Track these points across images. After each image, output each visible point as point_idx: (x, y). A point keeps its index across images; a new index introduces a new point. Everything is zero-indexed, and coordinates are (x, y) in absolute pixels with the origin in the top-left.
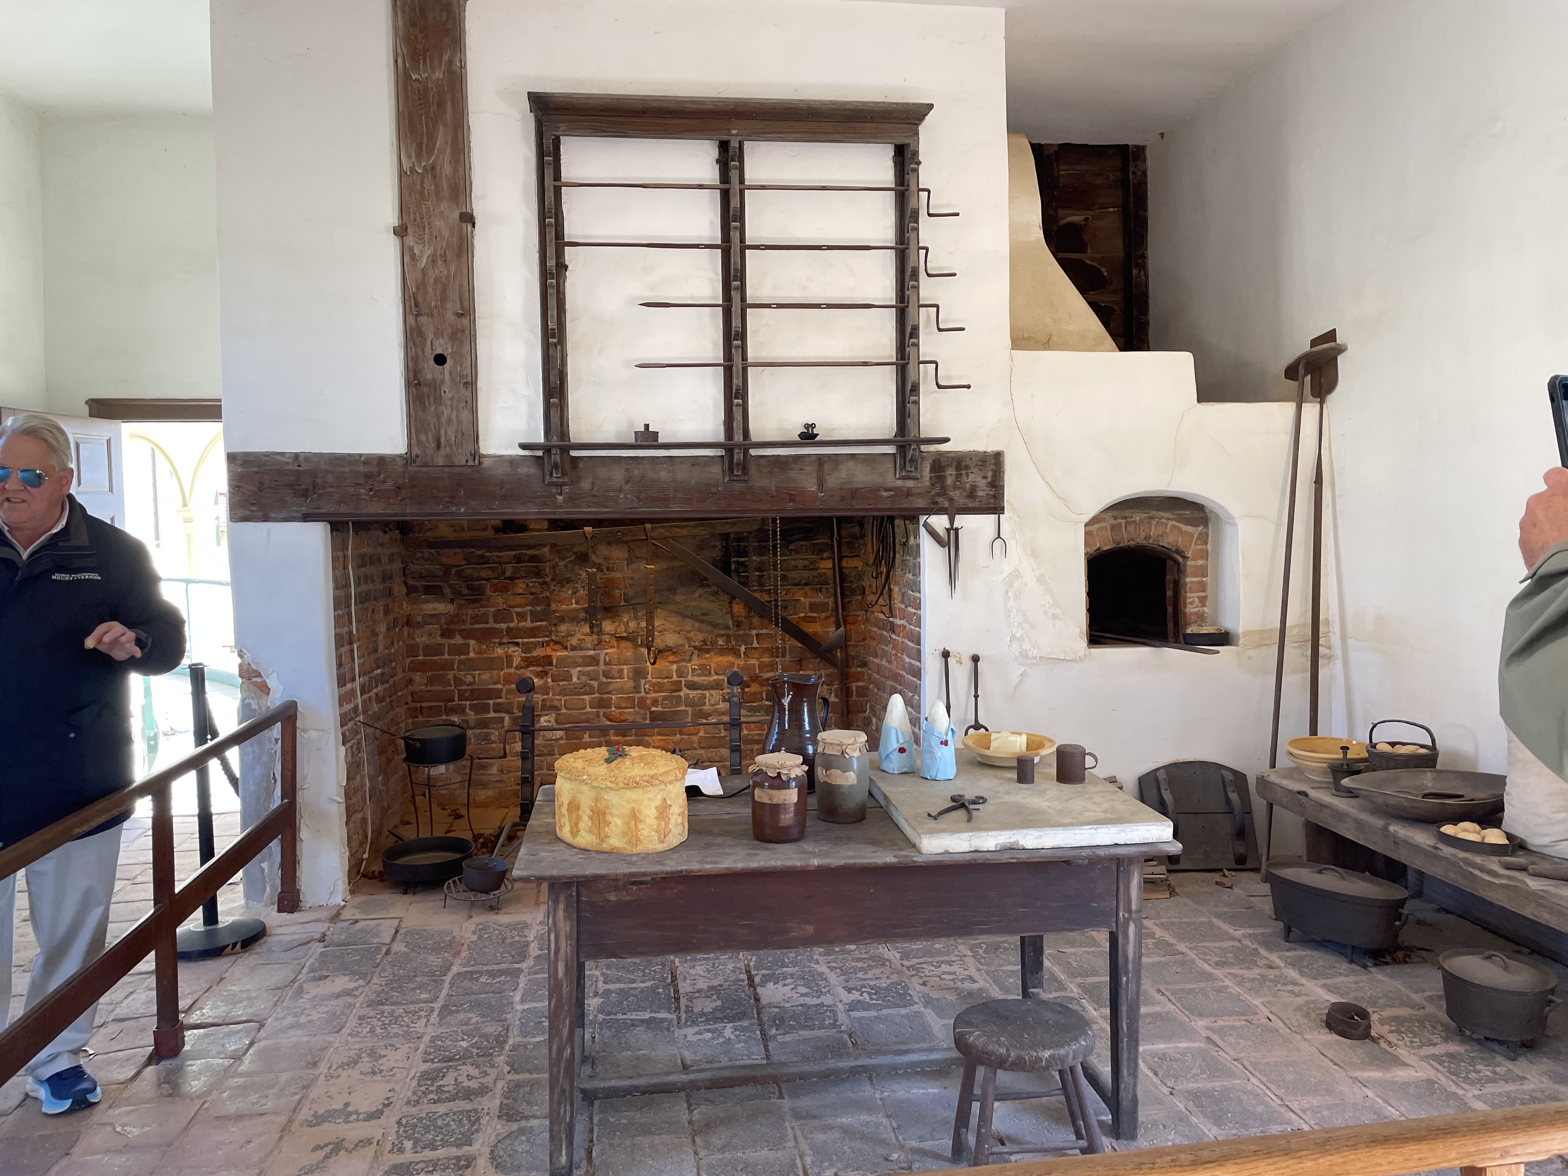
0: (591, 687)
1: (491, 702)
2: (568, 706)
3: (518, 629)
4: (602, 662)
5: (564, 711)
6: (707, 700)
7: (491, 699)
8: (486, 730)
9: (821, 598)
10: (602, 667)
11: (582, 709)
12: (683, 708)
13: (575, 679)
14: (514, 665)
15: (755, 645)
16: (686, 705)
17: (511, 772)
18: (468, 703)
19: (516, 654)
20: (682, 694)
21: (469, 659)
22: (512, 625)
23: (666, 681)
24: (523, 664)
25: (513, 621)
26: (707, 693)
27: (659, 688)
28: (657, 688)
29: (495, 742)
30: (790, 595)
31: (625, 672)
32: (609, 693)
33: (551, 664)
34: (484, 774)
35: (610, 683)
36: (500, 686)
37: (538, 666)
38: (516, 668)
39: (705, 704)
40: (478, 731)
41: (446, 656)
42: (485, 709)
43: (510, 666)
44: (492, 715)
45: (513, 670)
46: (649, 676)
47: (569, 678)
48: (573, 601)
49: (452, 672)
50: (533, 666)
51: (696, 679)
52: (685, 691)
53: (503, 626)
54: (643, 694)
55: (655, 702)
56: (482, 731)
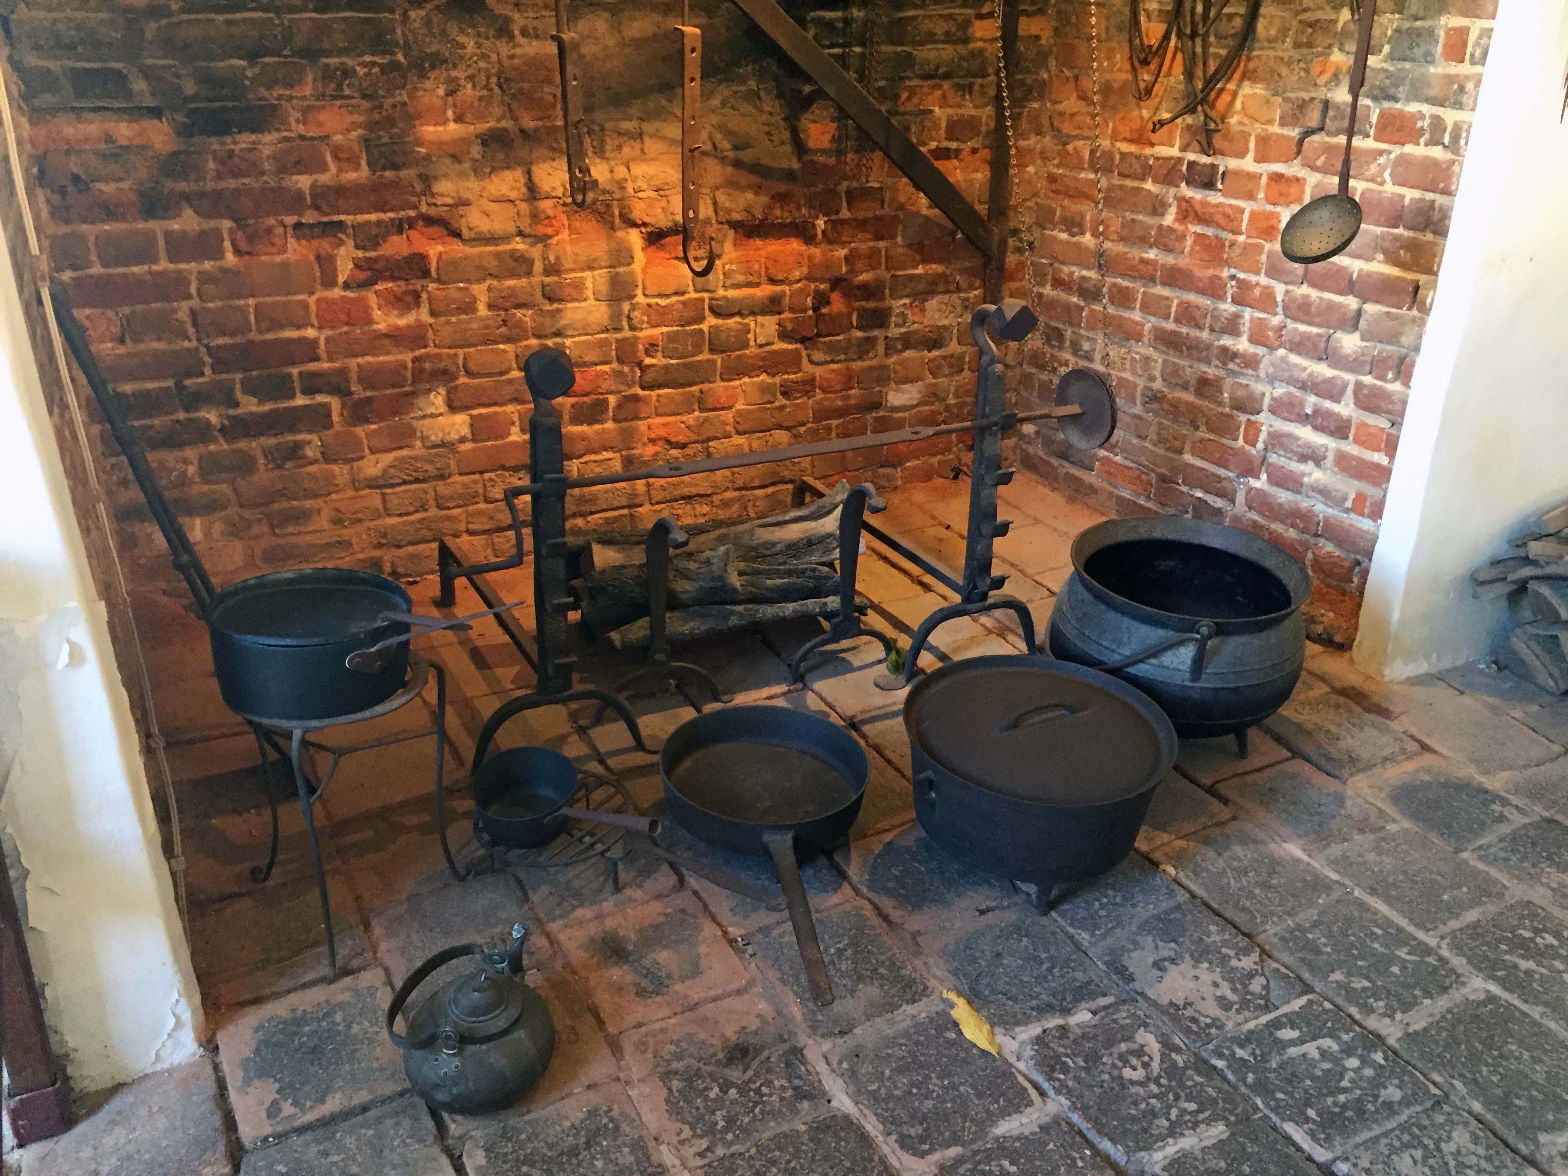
0: (519, 324)
1: (295, 371)
2: (473, 367)
3: (341, 190)
4: (538, 267)
5: (463, 380)
6: (751, 336)
7: (293, 364)
8: (290, 437)
9: (969, 110)
10: (538, 278)
11: (501, 373)
12: (705, 356)
13: (483, 310)
14: (341, 279)
15: (845, 214)
16: (712, 351)
17: (360, 521)
18: (238, 376)
19: (342, 251)
20: (705, 327)
21: (225, 271)
22: (325, 178)
23: (674, 299)
24: (362, 276)
25: (324, 168)
26: (750, 321)
27: (659, 316)
28: (654, 317)
29: (315, 461)
30: (915, 100)
31: (589, 284)
32: (558, 334)
33: (426, 274)
34: (299, 533)
35: (559, 311)
36: (310, 333)
37: (393, 278)
38: (346, 286)
39: (746, 346)
40: (272, 441)
41: (163, 265)
42: (283, 388)
43: (329, 282)
44: (300, 401)
45: (337, 293)
46: (639, 292)
47: (469, 307)
48: (450, 114)
49: (185, 305)
50: (384, 279)
51: (732, 293)
52: (712, 321)
53: (303, 182)
54: (627, 333)
55: (652, 348)
56: (281, 439)
